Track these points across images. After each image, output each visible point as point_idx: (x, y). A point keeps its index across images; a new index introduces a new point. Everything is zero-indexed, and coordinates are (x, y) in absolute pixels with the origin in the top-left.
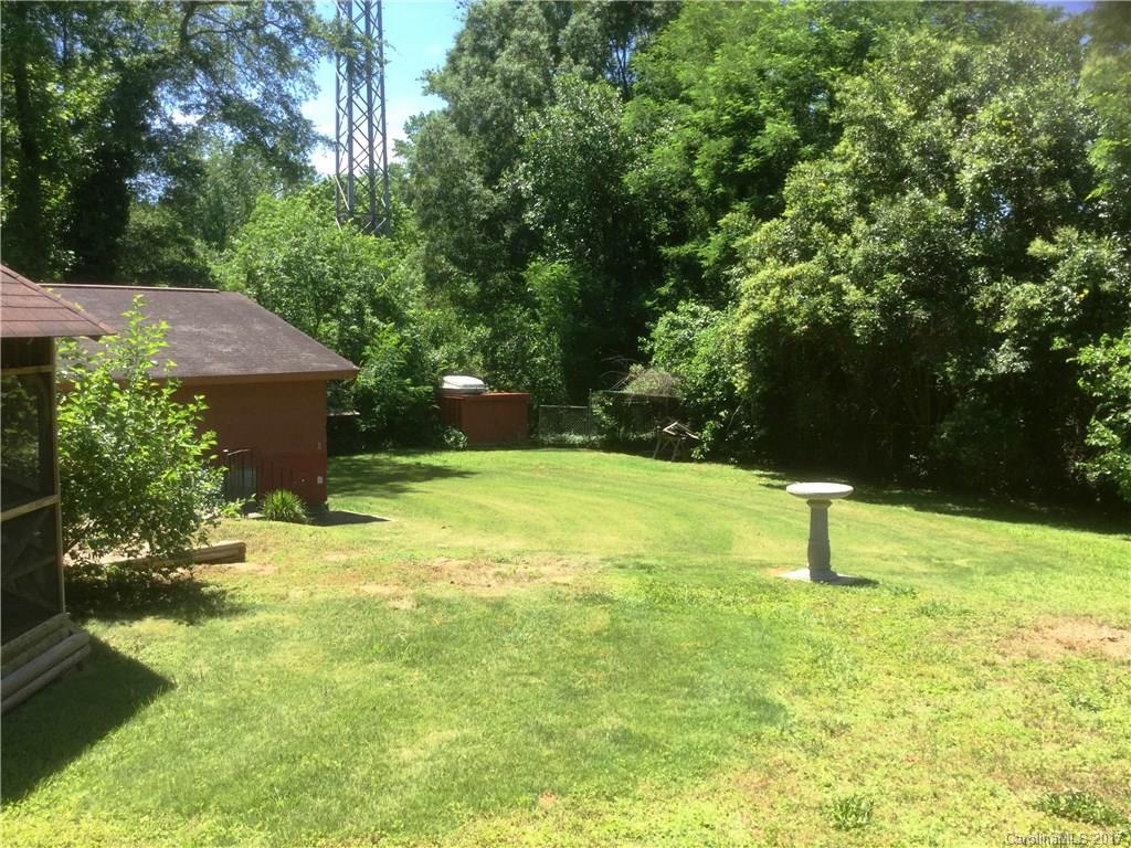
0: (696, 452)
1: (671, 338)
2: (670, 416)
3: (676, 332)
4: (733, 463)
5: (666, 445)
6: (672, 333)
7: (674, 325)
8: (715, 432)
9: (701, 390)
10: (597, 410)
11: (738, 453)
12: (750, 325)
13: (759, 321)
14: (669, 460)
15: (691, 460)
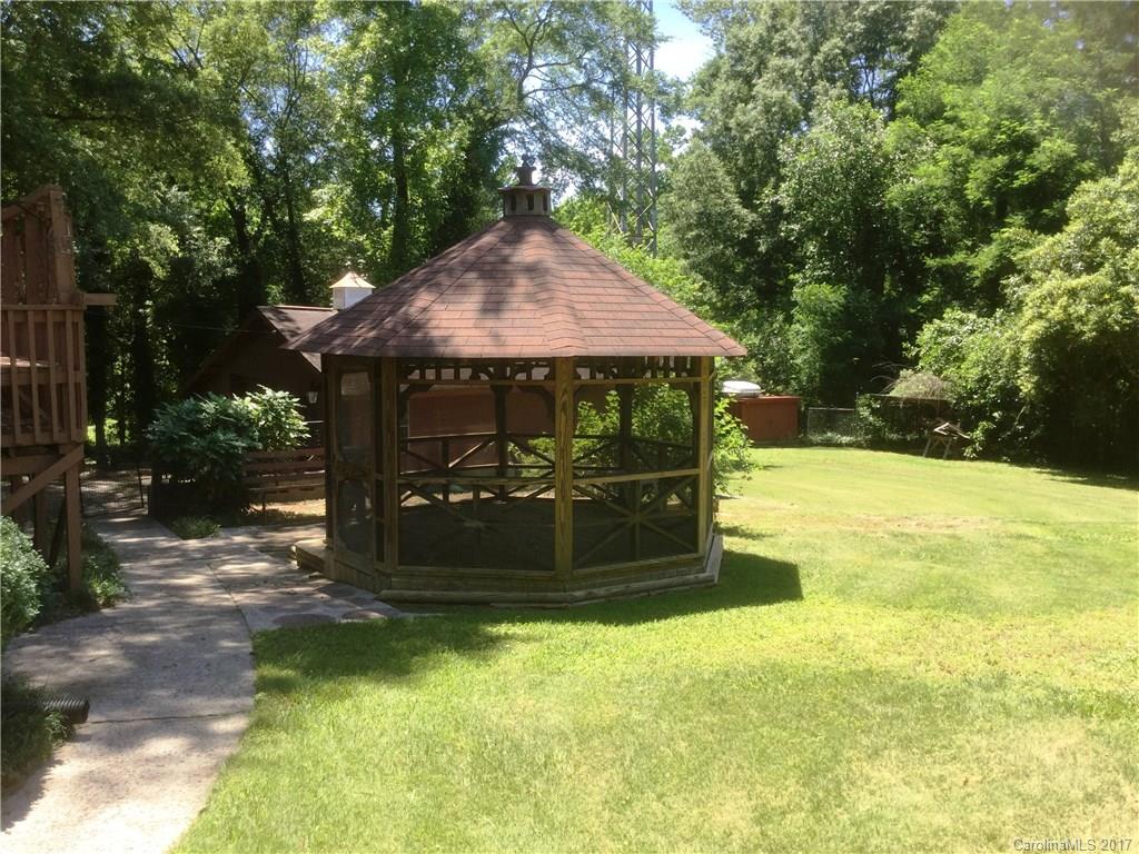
0: (968, 451)
1: (939, 344)
2: (940, 416)
3: (944, 338)
4: (1005, 462)
5: (936, 444)
6: (940, 340)
7: (941, 332)
8: (986, 432)
9: (971, 393)
10: (865, 412)
11: (1012, 453)
12: (1036, 332)
13: (1046, 328)
14: (940, 457)
15: (964, 458)
